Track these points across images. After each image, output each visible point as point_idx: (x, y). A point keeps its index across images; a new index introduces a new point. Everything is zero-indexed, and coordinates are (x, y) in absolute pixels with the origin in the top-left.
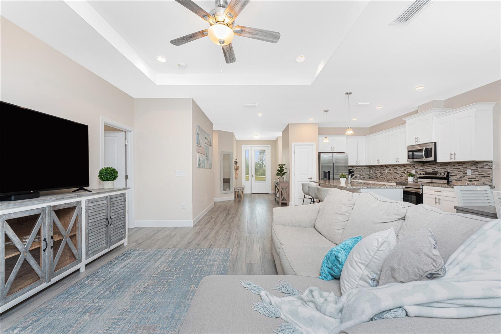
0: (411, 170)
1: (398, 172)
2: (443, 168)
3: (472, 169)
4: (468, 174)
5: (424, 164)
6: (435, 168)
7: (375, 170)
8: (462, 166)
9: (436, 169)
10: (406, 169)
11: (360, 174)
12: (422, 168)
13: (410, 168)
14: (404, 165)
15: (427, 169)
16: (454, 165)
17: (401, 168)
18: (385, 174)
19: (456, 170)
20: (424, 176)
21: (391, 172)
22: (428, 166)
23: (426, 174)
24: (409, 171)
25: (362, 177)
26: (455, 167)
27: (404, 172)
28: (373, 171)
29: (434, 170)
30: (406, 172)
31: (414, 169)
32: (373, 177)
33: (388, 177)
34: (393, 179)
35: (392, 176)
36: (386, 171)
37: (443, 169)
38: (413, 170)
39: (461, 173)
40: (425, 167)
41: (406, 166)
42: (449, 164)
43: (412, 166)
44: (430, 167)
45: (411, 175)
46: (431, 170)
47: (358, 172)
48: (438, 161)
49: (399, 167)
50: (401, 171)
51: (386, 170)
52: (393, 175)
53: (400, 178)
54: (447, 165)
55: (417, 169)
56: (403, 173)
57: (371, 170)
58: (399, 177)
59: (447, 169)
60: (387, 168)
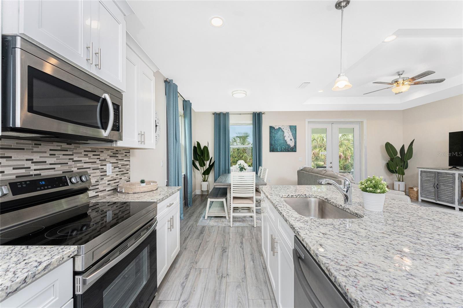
2: (58, 162)
3: (112, 163)
4: (108, 174)
6: (28, 164)
8: (98, 157)
9: (33, 167)
16: (86, 153)
19: (89, 166)
26: (87, 159)
29: (23, 171)
37: (59, 166)
39: (98, 171)
44: (3, 160)
54: (71, 153)
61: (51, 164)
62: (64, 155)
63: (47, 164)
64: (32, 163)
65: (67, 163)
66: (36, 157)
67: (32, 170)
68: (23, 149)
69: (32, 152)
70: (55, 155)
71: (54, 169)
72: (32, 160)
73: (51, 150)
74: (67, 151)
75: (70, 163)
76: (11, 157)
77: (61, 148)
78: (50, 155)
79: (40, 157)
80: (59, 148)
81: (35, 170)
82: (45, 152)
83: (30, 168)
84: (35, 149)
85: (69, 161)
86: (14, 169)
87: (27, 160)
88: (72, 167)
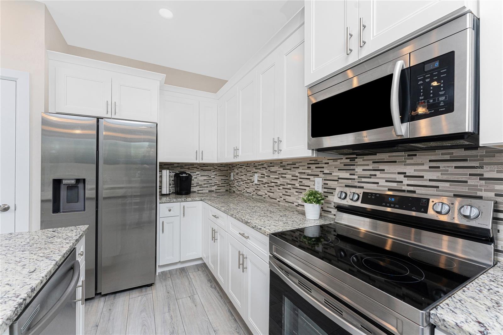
0: (312, 178)
1: (279, 182)
2: (445, 177)
5: (353, 159)
6: (401, 178)
7: (237, 174)
9: (406, 181)
10: (297, 175)
11: (210, 181)
12: (346, 175)
13: (309, 171)
14: (293, 164)
15: (363, 180)
17: (285, 171)
18: (254, 184)
20: (359, 204)
21: (265, 180)
22: (370, 168)
23: (367, 197)
24: (305, 182)
25: (214, 188)
27: (293, 182)
28: (234, 175)
29: (395, 185)
30: (297, 185)
31: (321, 175)
32: (235, 189)
33: (259, 193)
34: (268, 199)
35: (267, 193)
36: (256, 178)
37: (447, 184)
38: (317, 179)
40: (359, 170)
41: (297, 165)
42: (486, 160)
43: (313, 167)
44: (377, 173)
45: (314, 197)
46: (382, 182)
47: (205, 178)
48: (483, 141)
49: (281, 169)
50: (285, 180)
51: (255, 174)
52: (268, 189)
53: (282, 199)
55: (329, 177)
56: (289, 186)
57: (232, 174)
58: (281, 194)
59: (470, 182)
60: (256, 170)
61: (430, 180)
62: (456, 167)
63: (426, 180)
64: (405, 177)
65: (466, 182)
66: (410, 170)
67: (404, 185)
68: (396, 162)
69: (405, 165)
70: (439, 167)
71: (438, 187)
72: (405, 173)
73: (430, 161)
74: (466, 160)
75: (473, 181)
76: (384, 170)
77: (450, 157)
78: (430, 167)
79: (415, 170)
80: (447, 157)
81: (408, 185)
82: (423, 164)
83: (402, 182)
84: (408, 161)
85: (469, 179)
86: (386, 181)
87: (399, 173)
88: (481, 190)
